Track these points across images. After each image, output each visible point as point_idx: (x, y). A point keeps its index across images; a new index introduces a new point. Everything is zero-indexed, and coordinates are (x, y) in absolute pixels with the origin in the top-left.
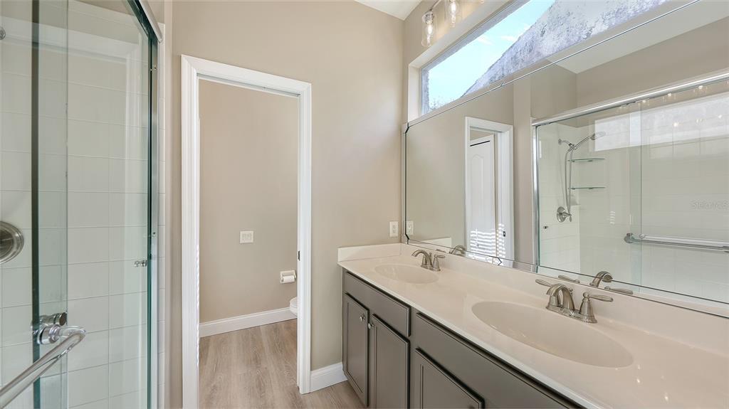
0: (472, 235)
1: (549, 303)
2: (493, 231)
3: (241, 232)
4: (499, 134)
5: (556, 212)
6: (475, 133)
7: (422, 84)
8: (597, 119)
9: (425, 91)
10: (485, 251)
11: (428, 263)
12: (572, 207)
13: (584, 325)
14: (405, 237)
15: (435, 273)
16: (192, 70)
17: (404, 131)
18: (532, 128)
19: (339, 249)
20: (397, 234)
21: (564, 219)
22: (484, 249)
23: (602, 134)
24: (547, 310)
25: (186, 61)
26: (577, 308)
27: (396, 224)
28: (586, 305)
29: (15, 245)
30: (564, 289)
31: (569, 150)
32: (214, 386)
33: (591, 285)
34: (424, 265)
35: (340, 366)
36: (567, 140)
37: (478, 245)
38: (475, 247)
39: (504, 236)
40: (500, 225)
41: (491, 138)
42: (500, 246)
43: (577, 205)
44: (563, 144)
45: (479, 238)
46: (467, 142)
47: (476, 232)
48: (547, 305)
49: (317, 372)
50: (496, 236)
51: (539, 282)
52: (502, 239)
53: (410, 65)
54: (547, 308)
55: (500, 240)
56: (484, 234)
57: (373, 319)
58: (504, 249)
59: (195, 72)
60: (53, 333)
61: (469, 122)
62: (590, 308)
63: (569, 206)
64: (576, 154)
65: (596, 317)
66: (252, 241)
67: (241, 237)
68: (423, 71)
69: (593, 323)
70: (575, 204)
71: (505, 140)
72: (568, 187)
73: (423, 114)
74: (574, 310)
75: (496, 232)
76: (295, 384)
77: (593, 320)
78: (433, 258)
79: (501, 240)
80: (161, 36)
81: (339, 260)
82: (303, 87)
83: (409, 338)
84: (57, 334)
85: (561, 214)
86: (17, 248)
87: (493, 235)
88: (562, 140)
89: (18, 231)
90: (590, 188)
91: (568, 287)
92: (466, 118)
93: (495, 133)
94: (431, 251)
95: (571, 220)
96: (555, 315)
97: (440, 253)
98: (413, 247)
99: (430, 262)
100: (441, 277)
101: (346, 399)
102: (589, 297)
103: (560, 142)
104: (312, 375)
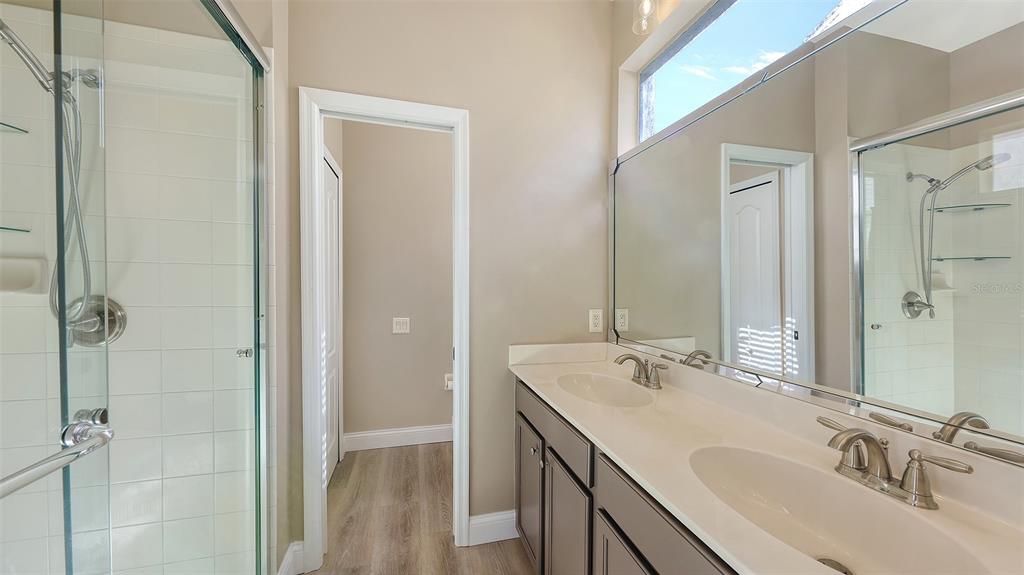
0: (741, 335)
1: (841, 463)
2: (777, 330)
3: (394, 319)
4: (787, 170)
5: (900, 301)
6: (739, 169)
7: (641, 95)
8: (996, 134)
9: (646, 106)
10: (764, 361)
11: (643, 375)
12: (934, 293)
13: (910, 511)
14: (613, 334)
15: (652, 392)
16: (314, 106)
17: (613, 170)
18: (849, 156)
19: (510, 347)
20: (600, 329)
21: (918, 313)
22: (762, 358)
23: (1006, 157)
24: (837, 476)
25: (304, 93)
26: (897, 475)
27: (600, 313)
28: (914, 473)
29: (118, 325)
30: (868, 440)
31: (929, 191)
32: (351, 518)
33: (937, 437)
34: (636, 379)
35: (512, 514)
36: (925, 173)
37: (751, 352)
38: (746, 354)
39: (796, 338)
40: (788, 319)
41: (773, 176)
42: (788, 354)
43: (949, 288)
44: (917, 181)
45: (752, 339)
46: (725, 186)
47: (748, 330)
48: (837, 464)
49: (477, 520)
50: (783, 338)
51: (821, 420)
52: (791, 342)
53: (621, 68)
54: (838, 469)
55: (789, 345)
56: (761, 333)
57: (549, 454)
58: (795, 360)
59: (316, 109)
60: (78, 434)
61: (727, 151)
62: (923, 479)
63: (928, 289)
64: (944, 198)
65: (937, 497)
66: (408, 331)
67: (394, 325)
68: (644, 74)
69: (929, 509)
70: (942, 286)
71: (798, 179)
72: (926, 256)
73: (643, 139)
74: (889, 479)
75: (783, 332)
76: (451, 531)
77: (928, 502)
78: (650, 368)
79: (791, 344)
80: (269, 64)
81: (510, 363)
82: (458, 117)
83: (591, 490)
84: (83, 434)
85: (911, 304)
86: (120, 327)
87: (777, 336)
88: (914, 173)
89: (121, 309)
90: (977, 259)
91: (877, 437)
92: (723, 145)
93: (780, 168)
94: (648, 357)
95: (932, 315)
96: (852, 485)
97: (664, 362)
98: (621, 350)
99: (646, 374)
100: (659, 400)
101: (516, 563)
102: (920, 460)
103: (910, 177)
104: (472, 522)
